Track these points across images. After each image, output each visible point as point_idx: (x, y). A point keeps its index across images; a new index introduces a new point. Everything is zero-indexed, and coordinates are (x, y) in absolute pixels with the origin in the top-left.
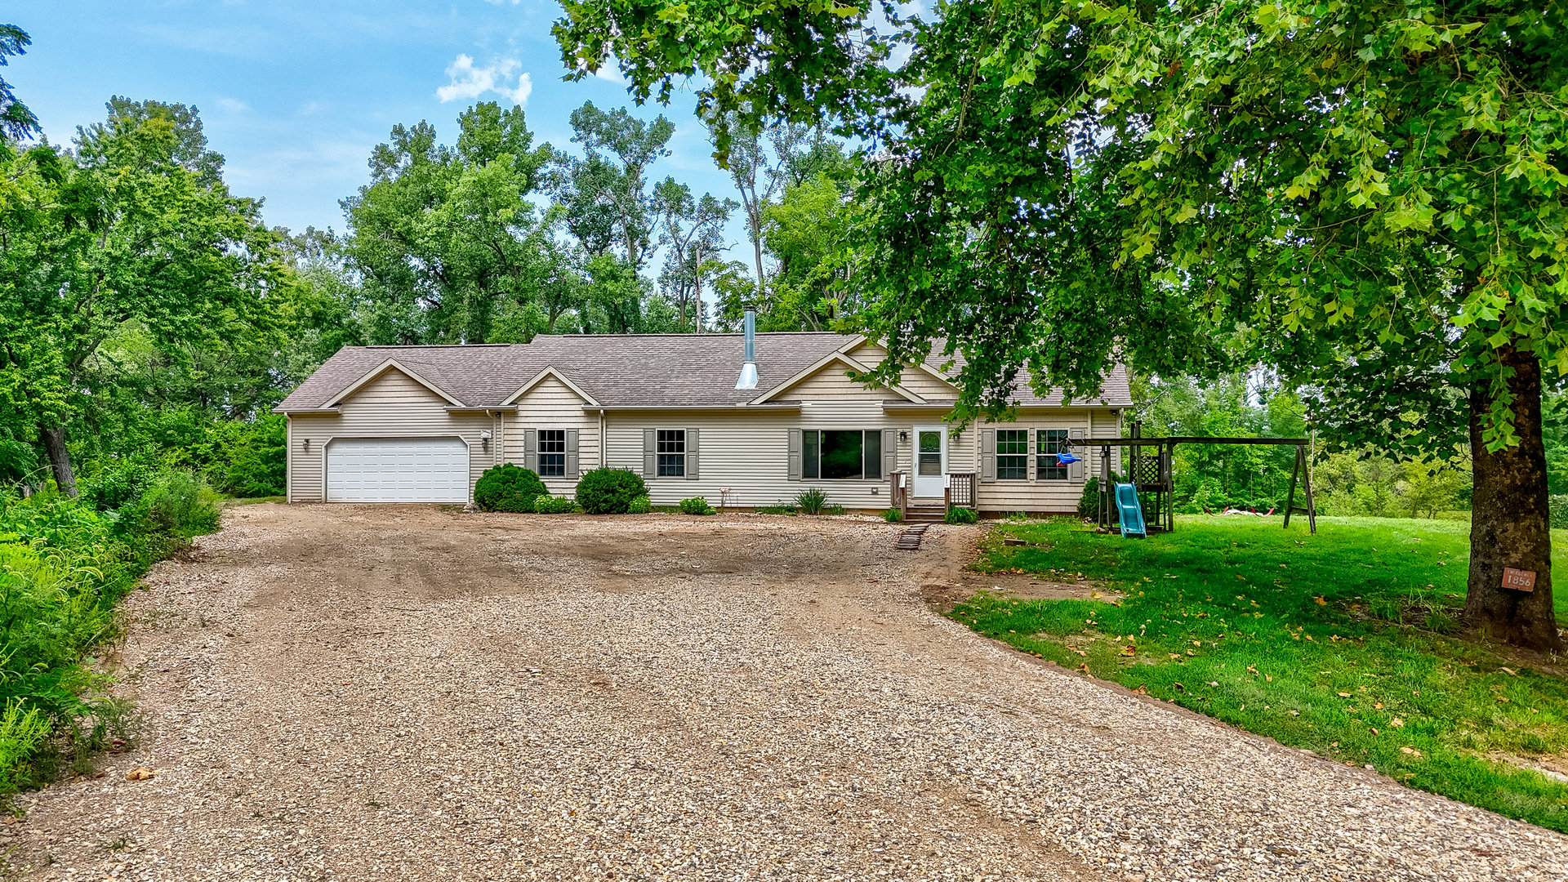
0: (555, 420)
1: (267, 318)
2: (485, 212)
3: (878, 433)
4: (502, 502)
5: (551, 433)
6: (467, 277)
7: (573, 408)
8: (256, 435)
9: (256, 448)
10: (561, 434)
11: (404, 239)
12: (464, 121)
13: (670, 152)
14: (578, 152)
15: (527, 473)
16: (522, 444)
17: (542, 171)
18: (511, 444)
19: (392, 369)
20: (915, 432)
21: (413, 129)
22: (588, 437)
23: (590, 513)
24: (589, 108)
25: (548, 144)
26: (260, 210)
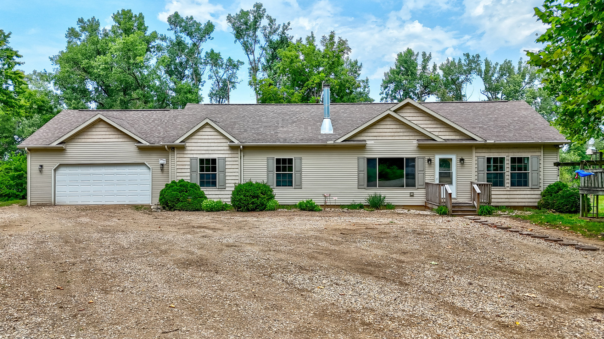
0: (210, 152)
1: (13, 101)
2: (129, 58)
3: (413, 160)
4: (180, 205)
5: (208, 160)
6: (119, 90)
7: (222, 144)
8: (8, 166)
9: (8, 173)
10: (214, 161)
11: (86, 72)
12: (116, 17)
13: (213, 38)
14: (171, 35)
15: (194, 186)
16: (189, 167)
17: (153, 44)
18: (181, 167)
19: (100, 120)
20: (437, 159)
21: (89, 20)
22: (232, 163)
23: (242, 211)
24: (176, 15)
25: (156, 32)
26: (8, 39)
